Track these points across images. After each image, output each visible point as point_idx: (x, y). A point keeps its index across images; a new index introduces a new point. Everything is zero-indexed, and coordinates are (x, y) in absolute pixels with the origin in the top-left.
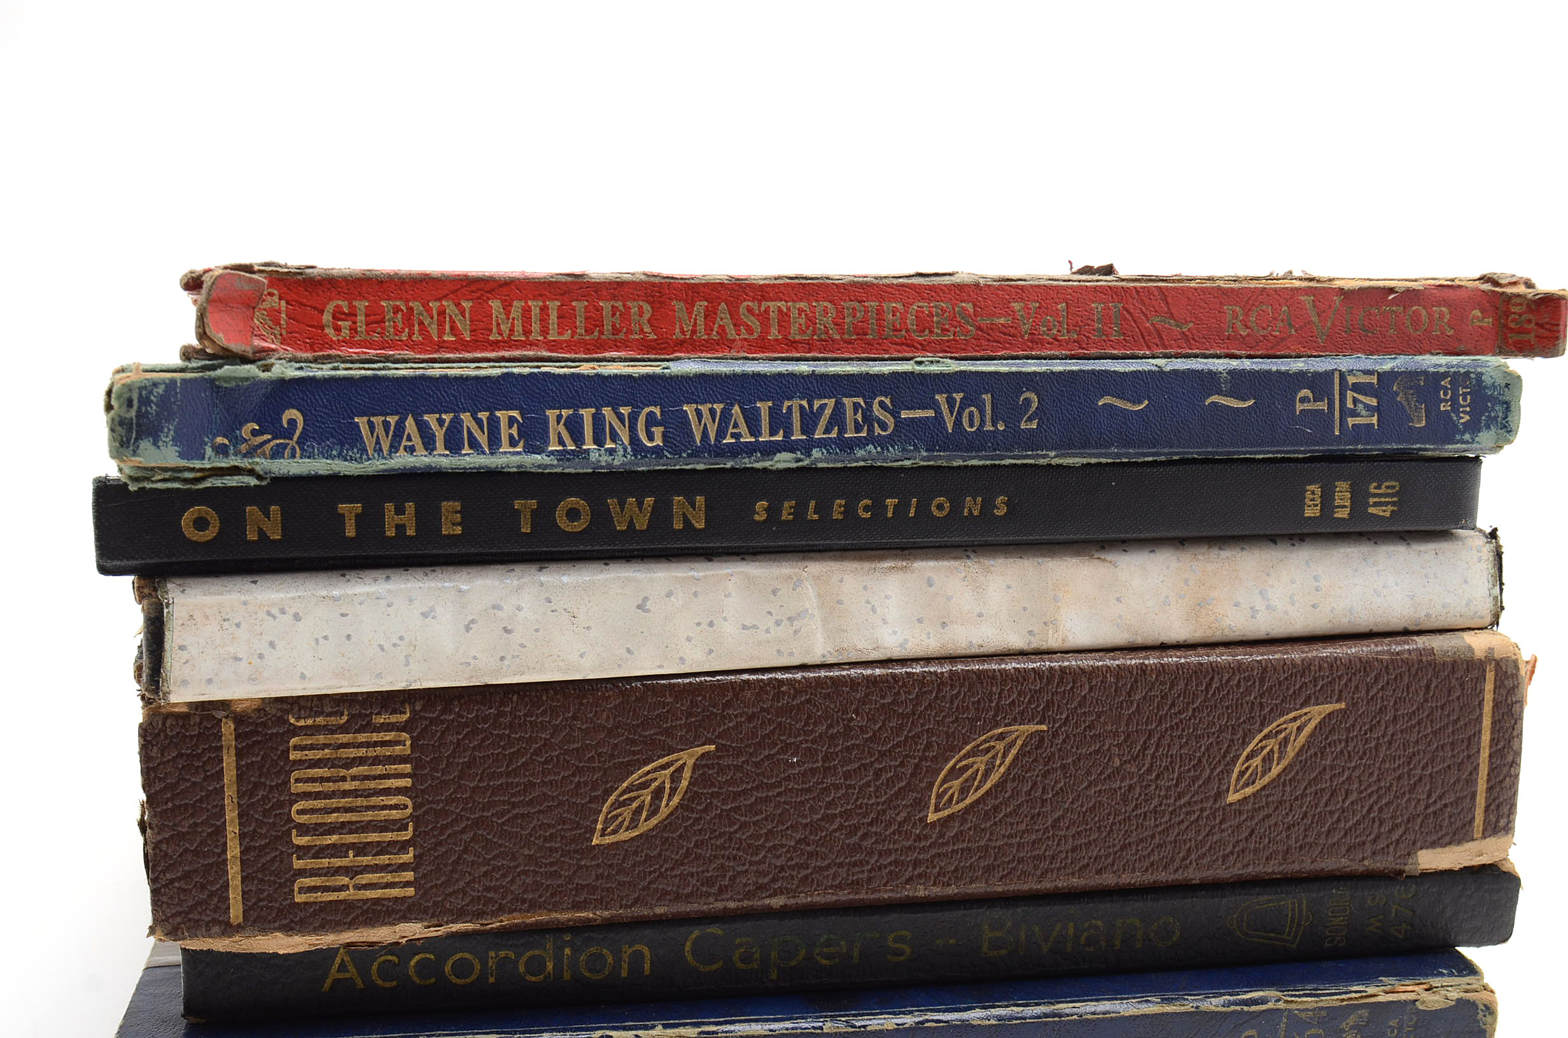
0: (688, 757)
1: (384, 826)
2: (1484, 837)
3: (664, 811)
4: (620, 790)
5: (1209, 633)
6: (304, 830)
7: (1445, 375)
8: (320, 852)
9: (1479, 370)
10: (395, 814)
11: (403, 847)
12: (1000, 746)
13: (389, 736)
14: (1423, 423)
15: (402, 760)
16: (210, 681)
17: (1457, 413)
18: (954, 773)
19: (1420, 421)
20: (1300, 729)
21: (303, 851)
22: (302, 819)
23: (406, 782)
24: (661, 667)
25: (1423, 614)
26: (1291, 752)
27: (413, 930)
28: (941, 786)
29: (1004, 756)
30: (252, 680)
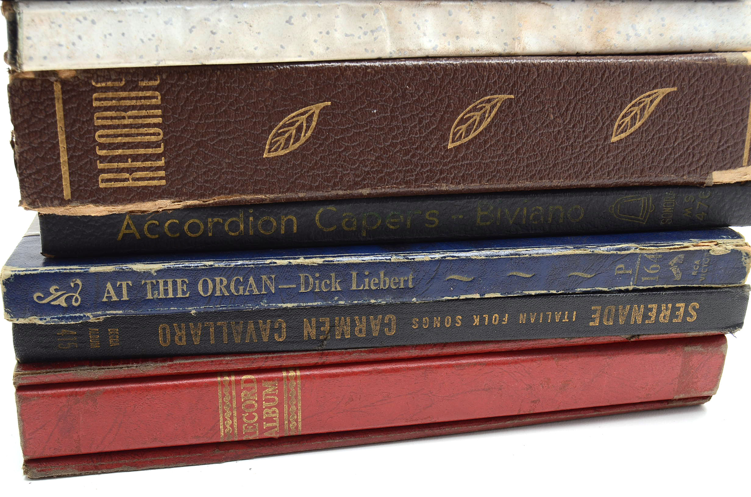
0: (316, 109)
1: (148, 145)
2: (748, 165)
3: (303, 139)
4: (278, 126)
5: (603, 48)
6: (103, 146)
8: (113, 159)
10: (153, 138)
11: (158, 157)
12: (488, 106)
13: (149, 93)
15: (156, 107)
16: (45, 58)
18: (463, 121)
20: (652, 102)
21: (103, 159)
22: (102, 140)
23: (159, 120)
24: (300, 56)
25: (720, 42)
26: (646, 115)
27: (166, 204)
28: (455, 128)
29: (490, 112)
30: (69, 57)
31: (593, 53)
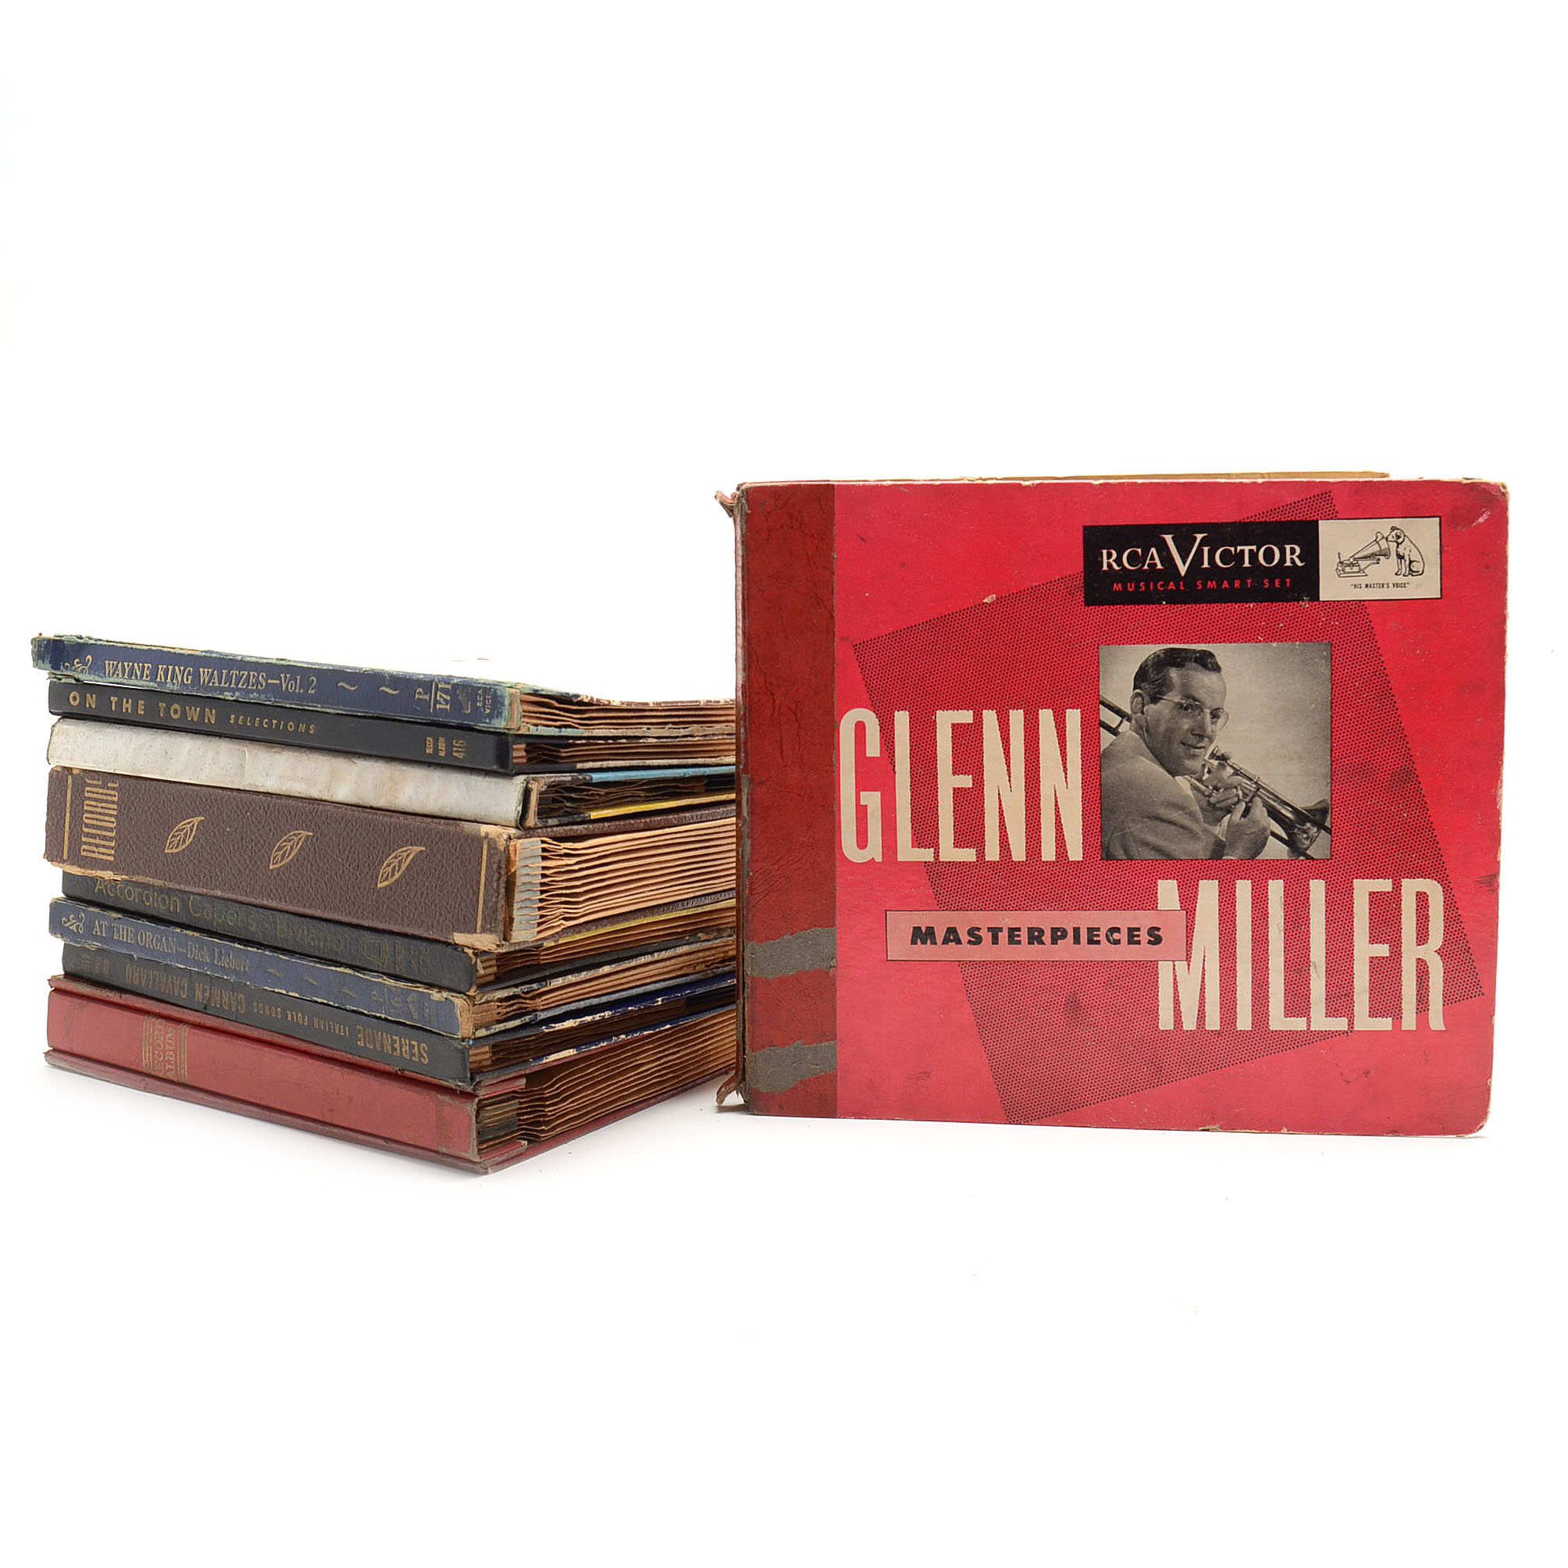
0: (196, 820)
1: (106, 829)
2: (481, 933)
3: (187, 843)
4: (175, 830)
5: (389, 805)
6: (87, 826)
7: (480, 688)
8: (94, 836)
9: (496, 687)
10: (110, 825)
11: (110, 839)
12: (296, 839)
13: (112, 793)
14: (469, 711)
15: (113, 802)
16: (60, 757)
17: (484, 708)
18: (280, 849)
19: (467, 709)
20: (408, 856)
21: (87, 835)
22: (87, 821)
23: (115, 813)
24: (190, 779)
25: (483, 814)
26: (403, 868)
27: (108, 875)
28: (276, 852)
29: (298, 844)
30: (71, 759)
31: (383, 808)
